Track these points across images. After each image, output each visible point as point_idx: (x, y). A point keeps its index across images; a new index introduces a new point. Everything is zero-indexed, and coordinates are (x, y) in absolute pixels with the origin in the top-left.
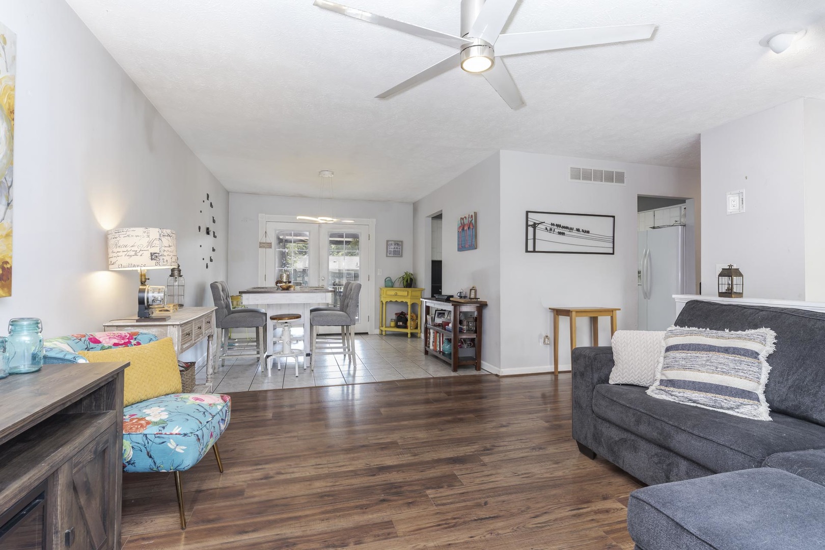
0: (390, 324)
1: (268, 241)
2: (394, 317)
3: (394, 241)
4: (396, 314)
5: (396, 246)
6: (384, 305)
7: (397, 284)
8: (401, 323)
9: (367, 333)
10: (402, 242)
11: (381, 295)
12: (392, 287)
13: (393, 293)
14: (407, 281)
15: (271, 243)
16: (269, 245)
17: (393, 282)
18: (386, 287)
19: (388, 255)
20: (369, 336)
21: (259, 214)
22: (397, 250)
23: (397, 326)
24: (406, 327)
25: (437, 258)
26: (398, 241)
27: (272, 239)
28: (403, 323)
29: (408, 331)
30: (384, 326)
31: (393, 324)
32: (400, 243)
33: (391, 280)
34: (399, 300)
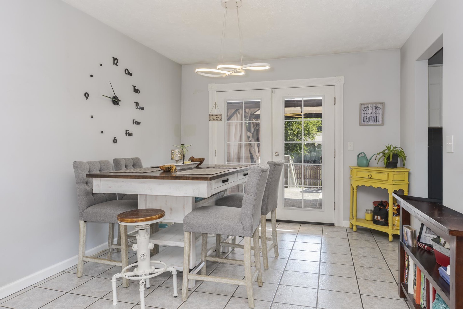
0: (365, 216)
1: (218, 113)
2: (372, 207)
3: (371, 104)
4: (374, 203)
5: (374, 111)
6: (355, 190)
7: (374, 162)
8: (379, 218)
9: (333, 225)
10: (383, 104)
11: (351, 177)
12: (368, 166)
13: (366, 175)
14: (388, 158)
15: (221, 115)
16: (218, 118)
17: (369, 159)
18: (359, 166)
19: (363, 123)
20: (334, 229)
21: (209, 85)
22: (375, 115)
23: (376, 222)
24: (386, 224)
25: (435, 125)
26: (376, 104)
27: (222, 110)
28: (382, 218)
29: (389, 230)
30: (355, 219)
31: (369, 217)
32: (380, 106)
33: (365, 157)
34: (375, 185)
